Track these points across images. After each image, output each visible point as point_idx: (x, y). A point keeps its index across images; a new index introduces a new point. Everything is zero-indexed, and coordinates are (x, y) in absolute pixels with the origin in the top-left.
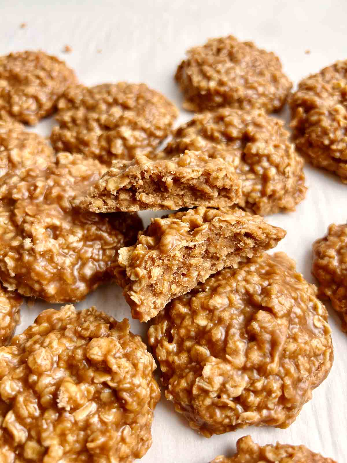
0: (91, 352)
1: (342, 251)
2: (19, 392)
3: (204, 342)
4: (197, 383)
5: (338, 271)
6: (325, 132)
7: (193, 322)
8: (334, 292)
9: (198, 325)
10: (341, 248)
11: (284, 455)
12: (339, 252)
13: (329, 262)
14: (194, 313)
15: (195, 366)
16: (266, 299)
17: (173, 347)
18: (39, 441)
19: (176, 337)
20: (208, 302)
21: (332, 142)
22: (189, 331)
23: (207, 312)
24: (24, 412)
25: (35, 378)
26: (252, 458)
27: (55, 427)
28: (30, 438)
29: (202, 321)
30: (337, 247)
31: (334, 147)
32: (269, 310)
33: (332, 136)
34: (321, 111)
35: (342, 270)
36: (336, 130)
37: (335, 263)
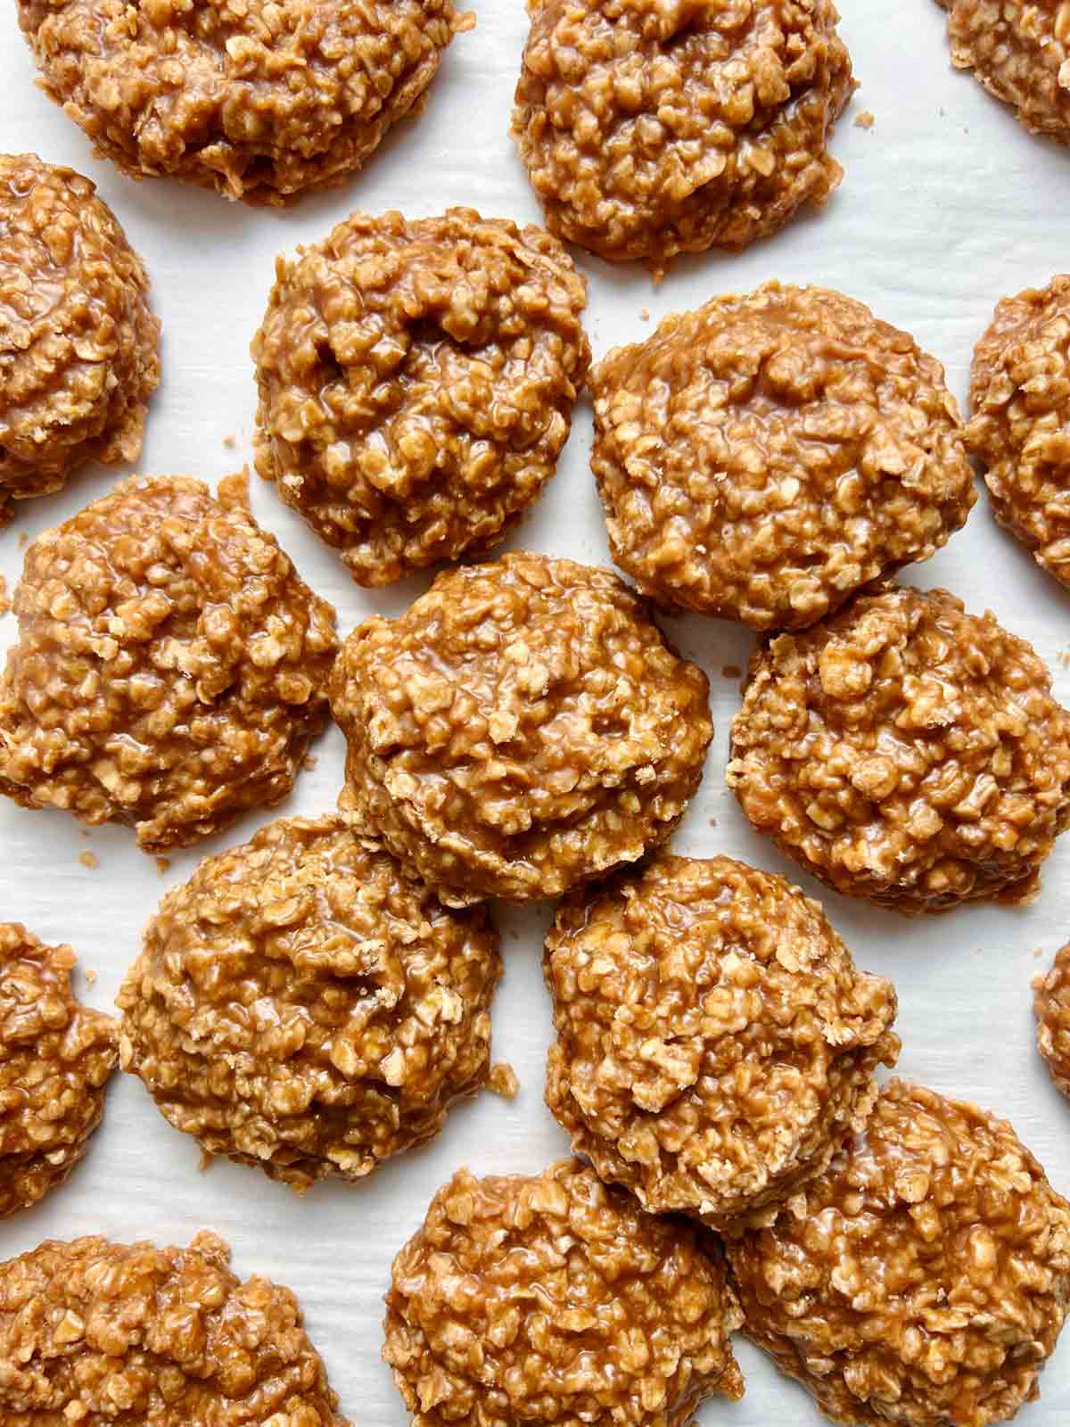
0: (856, 687)
1: (608, 186)
2: (928, 802)
3: (829, 484)
4: (914, 485)
5: (646, 213)
6: (309, 111)
7: (792, 507)
8: (679, 239)
9: (798, 495)
10: (601, 186)
11: (1004, 375)
12: (607, 195)
13: (623, 222)
14: (773, 505)
15: (874, 501)
16: (743, 367)
17: (836, 551)
18: (990, 751)
19: (818, 544)
20: (753, 475)
21: (341, 105)
22: (808, 516)
23: (770, 480)
24: (956, 785)
25: (905, 778)
26: (999, 428)
27: (974, 727)
28: (986, 770)
29: (789, 488)
30: (598, 193)
31: (356, 104)
32: (765, 360)
33: (325, 99)
34: (236, 96)
35: (647, 205)
36: (312, 84)
37: (628, 211)
